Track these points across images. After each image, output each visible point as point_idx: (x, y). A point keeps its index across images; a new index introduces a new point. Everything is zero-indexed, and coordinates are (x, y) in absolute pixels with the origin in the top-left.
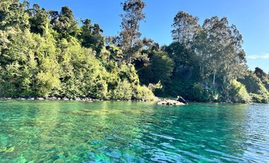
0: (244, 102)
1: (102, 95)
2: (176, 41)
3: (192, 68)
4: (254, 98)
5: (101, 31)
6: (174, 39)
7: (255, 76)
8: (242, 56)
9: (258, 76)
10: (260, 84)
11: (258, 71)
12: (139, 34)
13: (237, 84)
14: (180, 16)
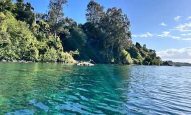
0: (128, 64)
1: (34, 58)
2: (89, 21)
3: (99, 41)
4: (134, 61)
5: (33, 9)
6: (88, 20)
7: (135, 48)
8: (129, 35)
9: (137, 48)
10: (138, 53)
11: (138, 44)
12: (63, 14)
13: (125, 52)
14: (91, 4)
